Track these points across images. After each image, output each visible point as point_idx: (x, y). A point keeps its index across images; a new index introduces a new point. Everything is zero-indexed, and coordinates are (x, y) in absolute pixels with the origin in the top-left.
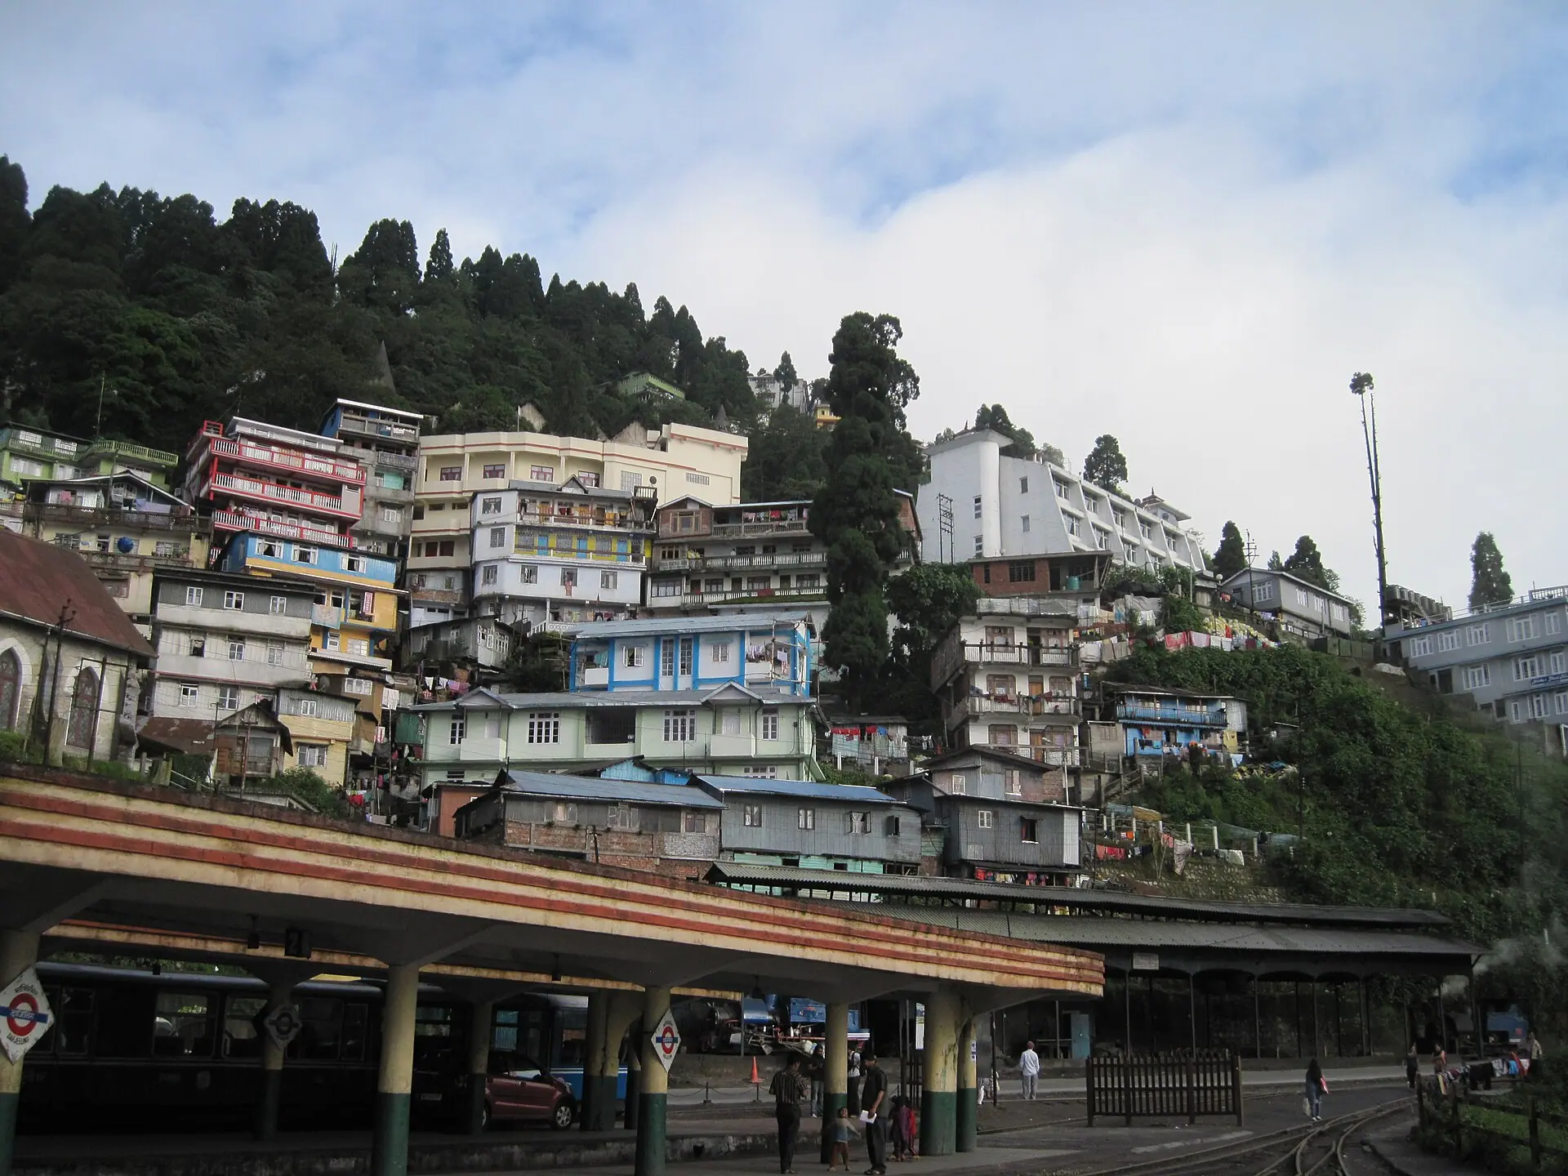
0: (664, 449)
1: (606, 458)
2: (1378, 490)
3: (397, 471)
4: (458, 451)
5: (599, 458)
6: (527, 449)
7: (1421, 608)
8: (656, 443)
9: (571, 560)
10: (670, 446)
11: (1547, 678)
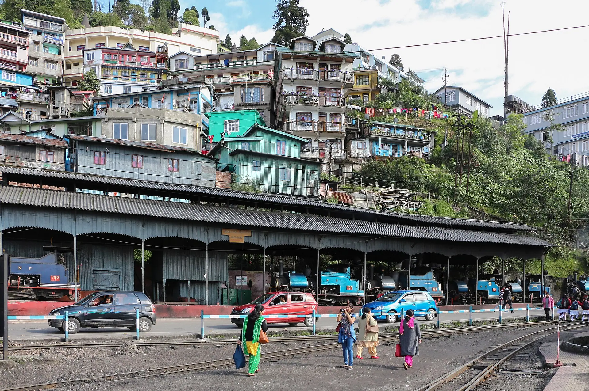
0: (180, 36)
1: (151, 39)
2: (507, 56)
3: (54, 45)
4: (82, 36)
5: (148, 39)
6: (113, 34)
7: (523, 106)
8: (177, 33)
9: (127, 82)
10: (182, 34)
11: (579, 134)
